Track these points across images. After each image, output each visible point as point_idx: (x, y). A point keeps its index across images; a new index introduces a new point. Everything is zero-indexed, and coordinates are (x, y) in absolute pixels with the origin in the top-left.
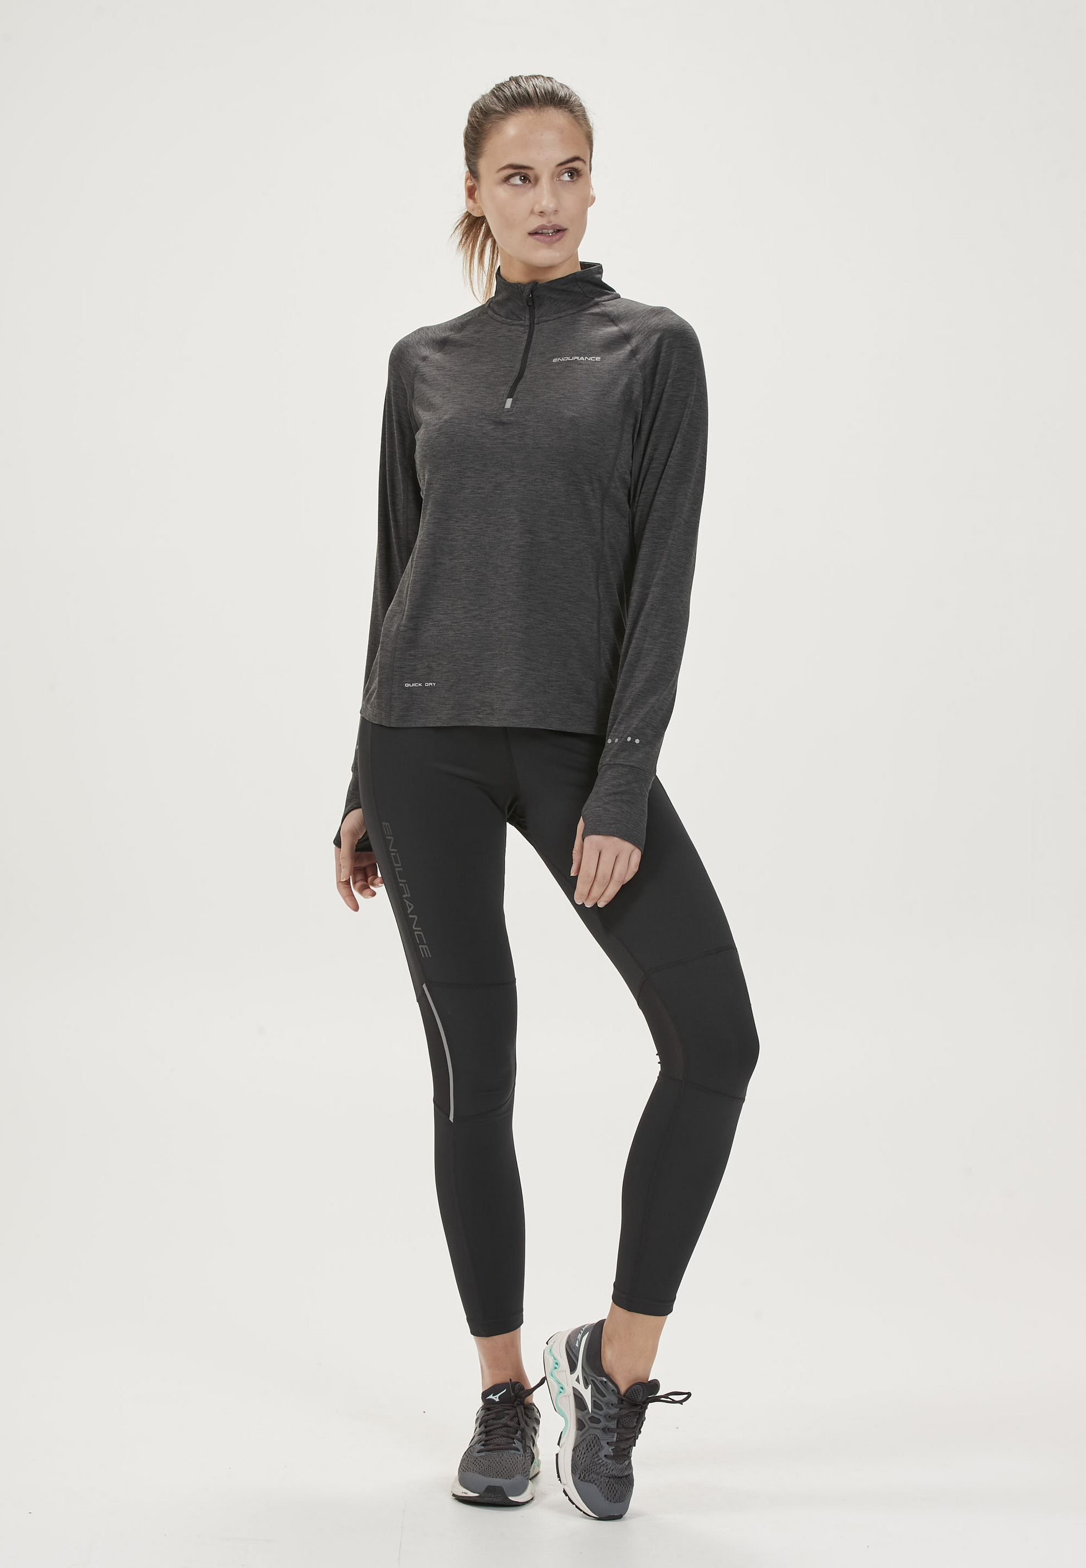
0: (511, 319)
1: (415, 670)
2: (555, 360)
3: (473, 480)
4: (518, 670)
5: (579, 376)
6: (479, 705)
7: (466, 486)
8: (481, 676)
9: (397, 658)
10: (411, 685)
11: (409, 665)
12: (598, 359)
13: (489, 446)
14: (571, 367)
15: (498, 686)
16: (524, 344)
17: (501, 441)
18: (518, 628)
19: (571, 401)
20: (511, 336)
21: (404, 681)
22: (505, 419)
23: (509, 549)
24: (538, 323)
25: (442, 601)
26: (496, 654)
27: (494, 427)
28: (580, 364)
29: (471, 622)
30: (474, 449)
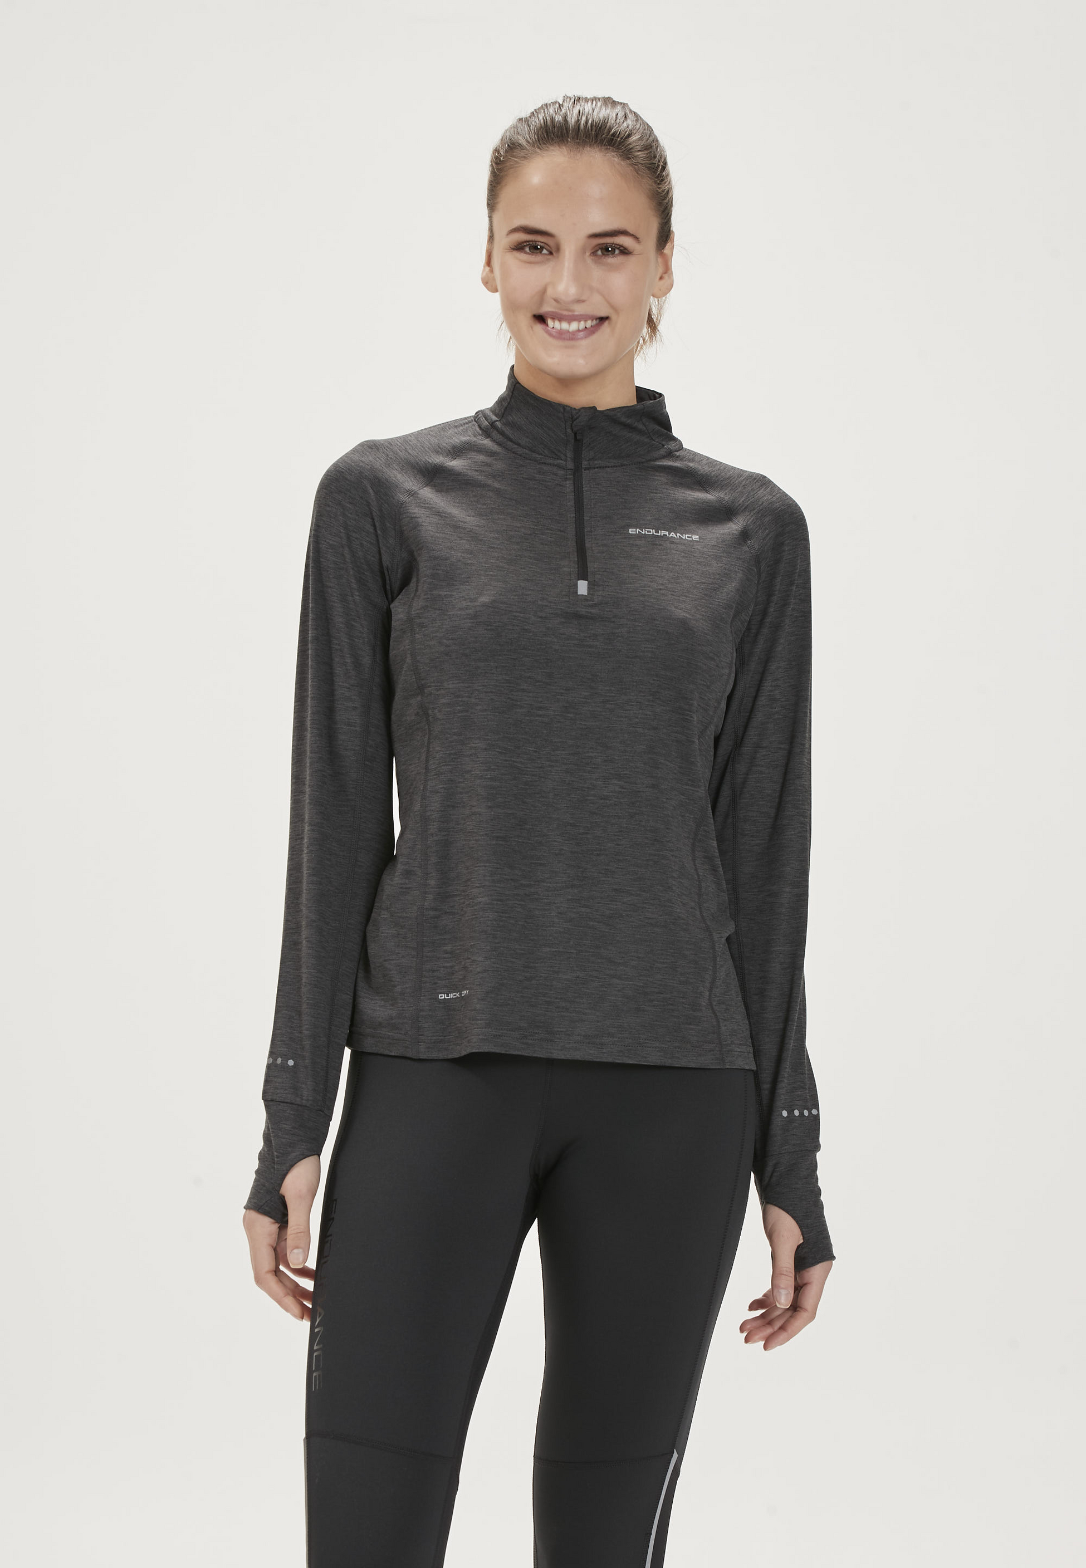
0: (539, 454)
1: (453, 974)
2: (631, 531)
3: (531, 695)
4: (596, 977)
5: (676, 560)
6: (526, 1025)
7: (519, 703)
8: (534, 982)
9: (427, 957)
10: (448, 996)
11: (443, 967)
12: (695, 537)
13: (557, 647)
14: (660, 545)
15: (561, 998)
16: (571, 496)
17: (576, 642)
18: (597, 916)
19: (676, 596)
20: (546, 481)
21: (438, 991)
22: (583, 611)
23: (586, 800)
24: (588, 469)
25: (476, 869)
26: (559, 952)
27: (563, 620)
28: (672, 543)
29: (523, 903)
30: (533, 650)
